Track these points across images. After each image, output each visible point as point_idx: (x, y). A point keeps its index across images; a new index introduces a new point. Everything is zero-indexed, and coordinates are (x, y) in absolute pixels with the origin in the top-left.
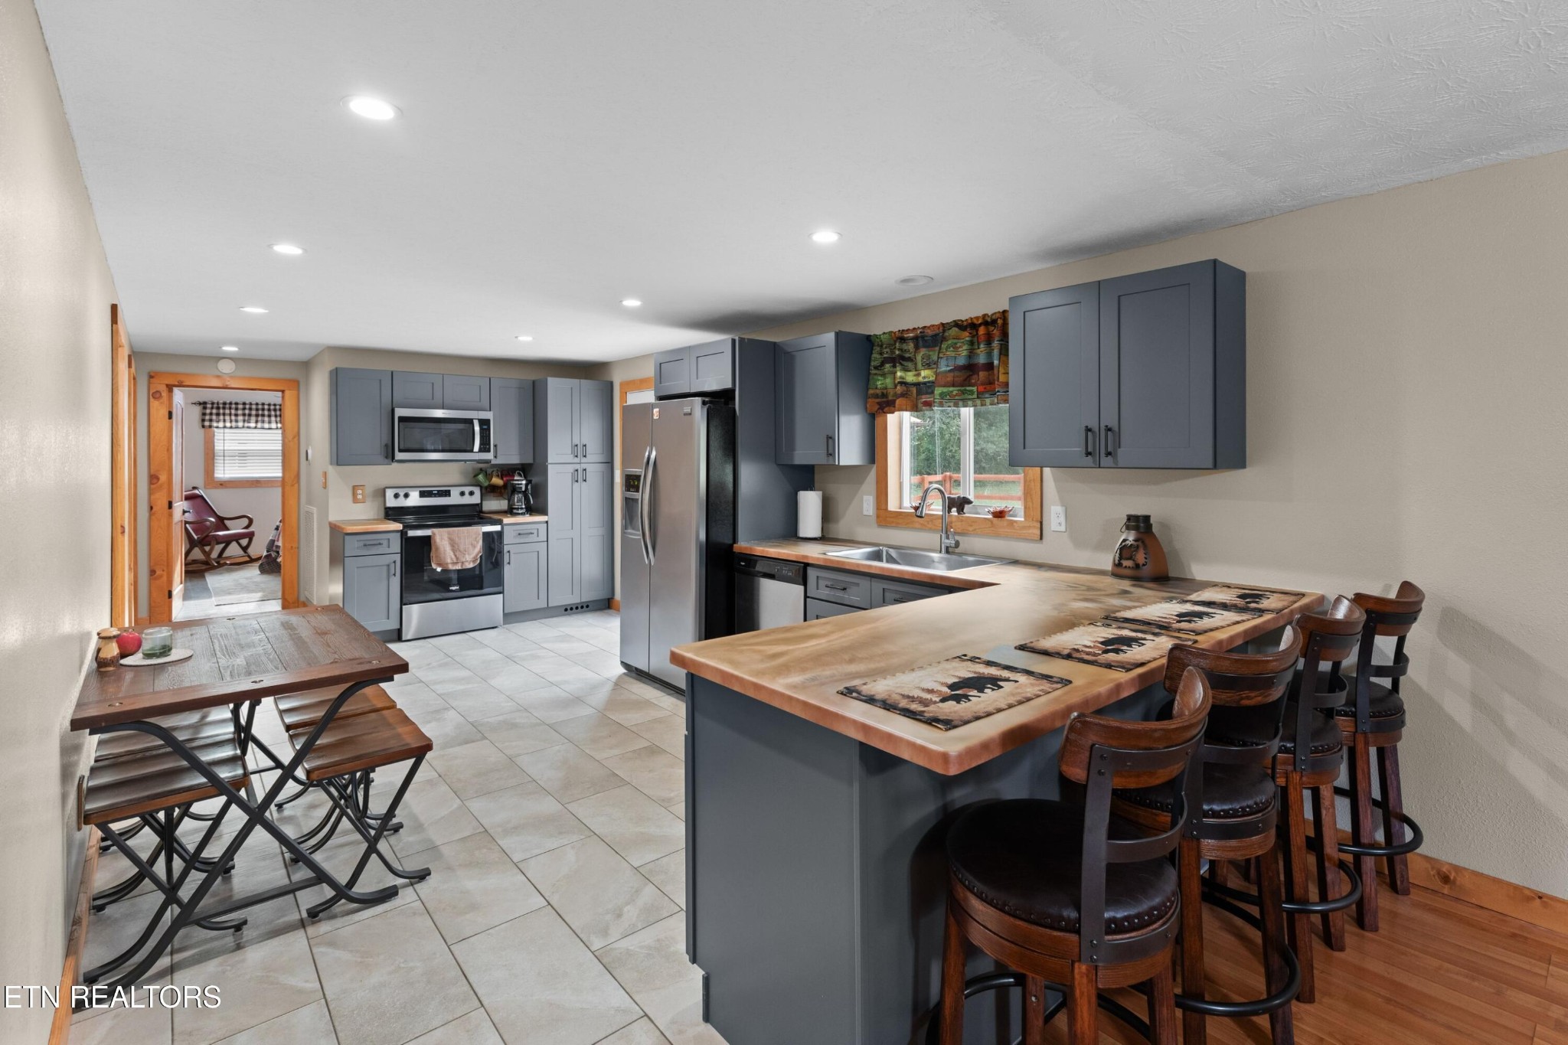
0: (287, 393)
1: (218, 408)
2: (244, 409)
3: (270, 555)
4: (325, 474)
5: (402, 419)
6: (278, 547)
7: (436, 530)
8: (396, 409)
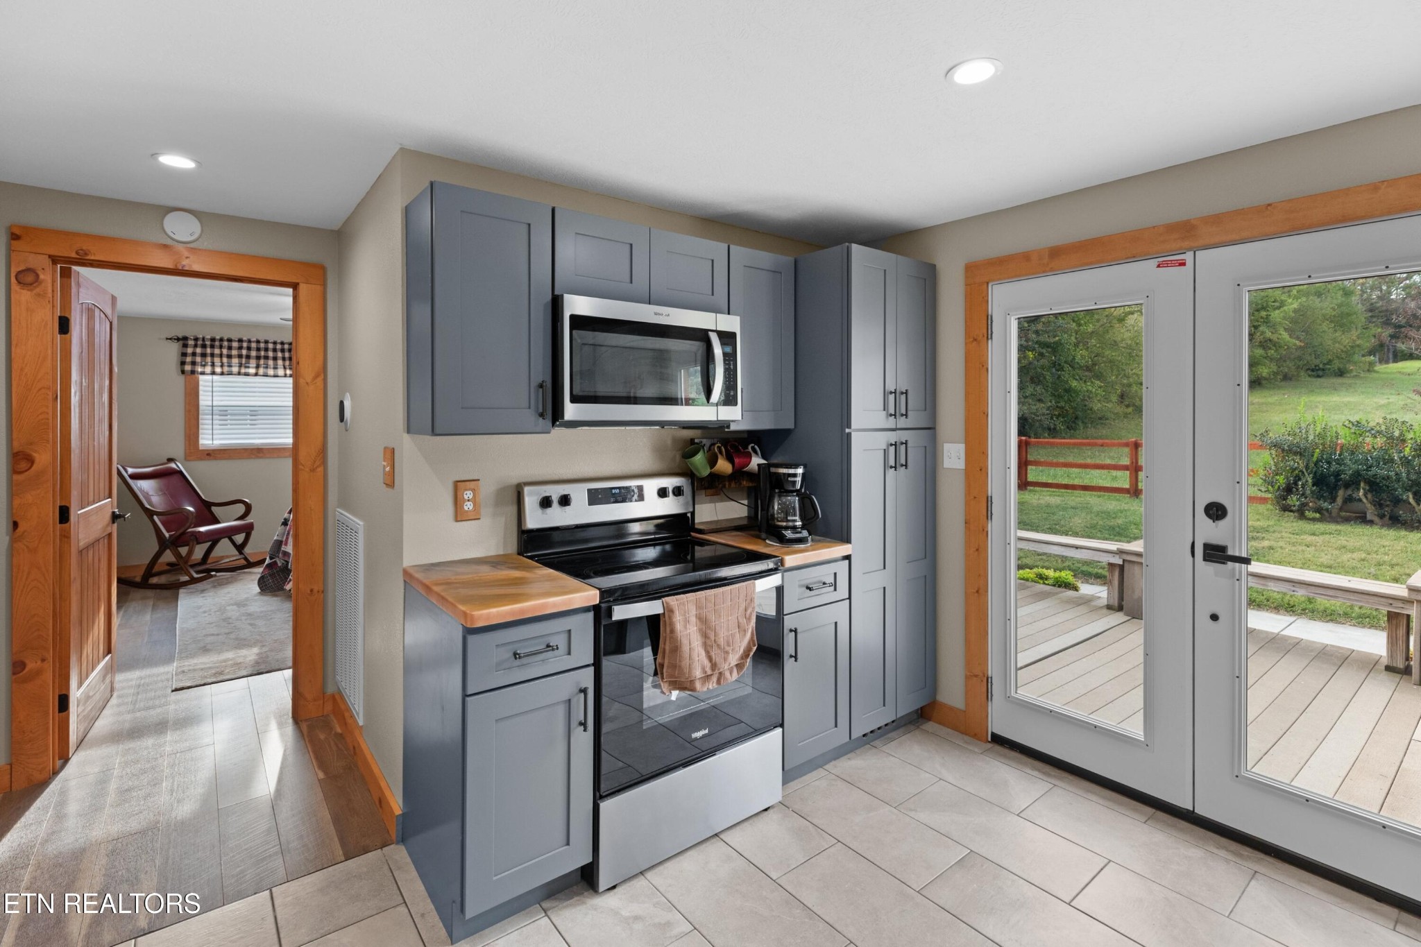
0: (303, 288)
1: (204, 346)
2: (240, 348)
3: (275, 563)
4: (390, 454)
5: (579, 322)
6: (286, 554)
7: (671, 600)
8: (567, 297)
